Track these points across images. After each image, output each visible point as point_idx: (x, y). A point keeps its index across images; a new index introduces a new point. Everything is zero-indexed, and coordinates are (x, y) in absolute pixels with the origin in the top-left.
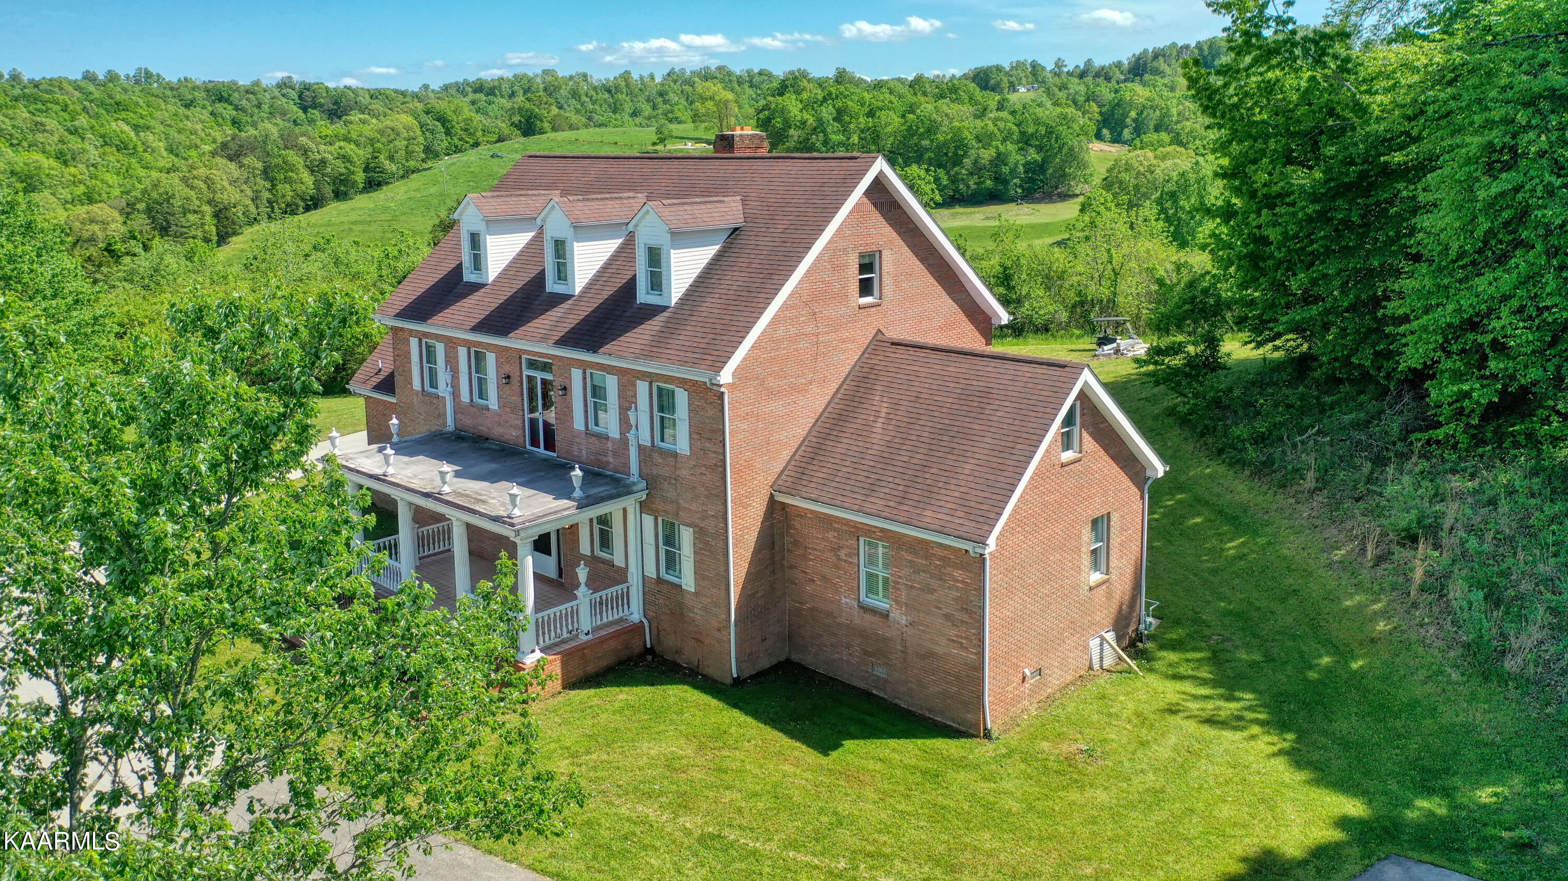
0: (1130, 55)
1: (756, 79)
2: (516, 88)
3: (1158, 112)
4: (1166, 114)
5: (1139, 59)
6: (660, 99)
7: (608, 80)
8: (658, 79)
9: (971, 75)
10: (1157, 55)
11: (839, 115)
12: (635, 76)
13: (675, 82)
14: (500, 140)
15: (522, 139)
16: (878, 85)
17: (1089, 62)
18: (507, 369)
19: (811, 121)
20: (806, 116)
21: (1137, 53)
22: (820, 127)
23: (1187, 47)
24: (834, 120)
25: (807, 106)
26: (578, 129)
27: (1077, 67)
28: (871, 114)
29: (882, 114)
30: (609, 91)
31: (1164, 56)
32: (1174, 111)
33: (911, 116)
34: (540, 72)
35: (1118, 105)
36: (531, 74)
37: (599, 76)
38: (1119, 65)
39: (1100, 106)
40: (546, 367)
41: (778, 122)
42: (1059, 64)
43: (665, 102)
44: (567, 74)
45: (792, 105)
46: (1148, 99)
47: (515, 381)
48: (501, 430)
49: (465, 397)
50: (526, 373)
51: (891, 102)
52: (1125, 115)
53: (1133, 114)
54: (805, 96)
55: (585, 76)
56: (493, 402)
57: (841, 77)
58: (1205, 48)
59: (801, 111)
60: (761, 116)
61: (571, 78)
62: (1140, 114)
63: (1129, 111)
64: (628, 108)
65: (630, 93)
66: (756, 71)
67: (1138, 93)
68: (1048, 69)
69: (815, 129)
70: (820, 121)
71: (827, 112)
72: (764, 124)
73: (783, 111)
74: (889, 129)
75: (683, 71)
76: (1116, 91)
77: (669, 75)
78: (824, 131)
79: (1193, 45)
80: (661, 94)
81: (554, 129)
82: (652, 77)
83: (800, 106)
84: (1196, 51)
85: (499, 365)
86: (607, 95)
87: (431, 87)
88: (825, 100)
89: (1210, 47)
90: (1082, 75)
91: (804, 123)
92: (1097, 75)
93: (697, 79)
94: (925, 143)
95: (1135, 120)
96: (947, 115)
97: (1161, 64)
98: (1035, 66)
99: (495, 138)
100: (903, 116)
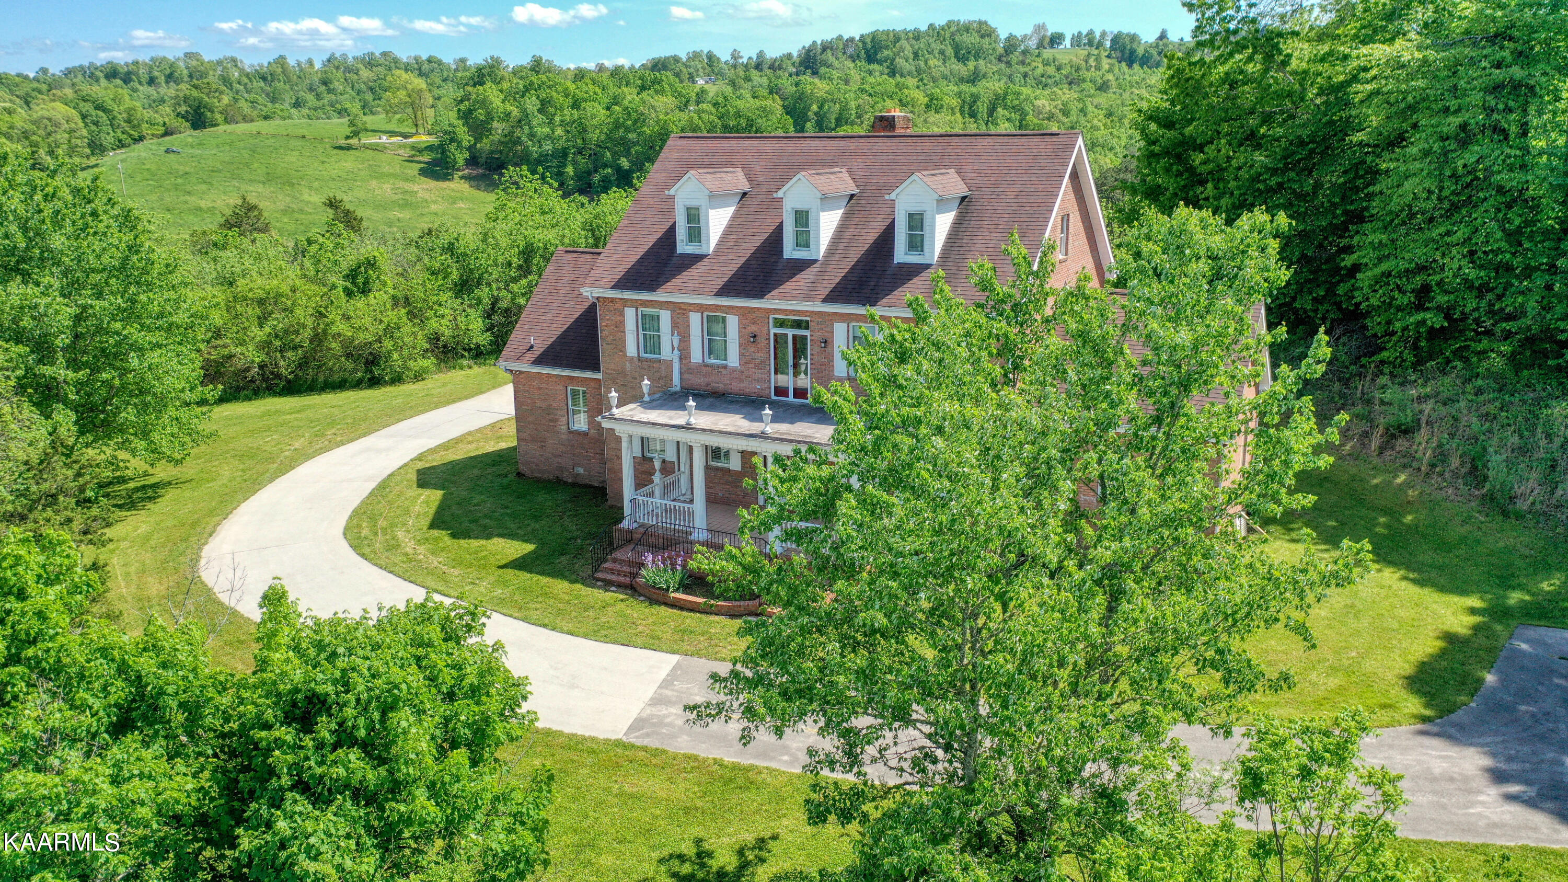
0: (801, 47)
1: (426, 67)
2: (156, 74)
3: (837, 106)
4: (845, 108)
5: (809, 51)
6: (323, 88)
7: (261, 66)
8: (318, 65)
9: (650, 65)
10: (826, 47)
11: (544, 106)
12: (291, 61)
13: (337, 68)
14: (168, 133)
15: (192, 132)
16: (580, 75)
17: (761, 54)
18: (753, 328)
19: (516, 113)
20: (509, 108)
21: (807, 45)
22: (525, 117)
23: (852, 40)
24: (540, 111)
25: (509, 96)
26: (252, 121)
27: (750, 58)
28: (576, 105)
29: (587, 105)
30: (264, 79)
31: (832, 49)
32: (853, 104)
33: (616, 107)
34: (182, 55)
35: (800, 98)
36: (171, 57)
37: (250, 62)
38: (789, 56)
39: (784, 99)
40: (798, 324)
41: (480, 114)
42: (735, 55)
43: (330, 91)
44: (214, 58)
45: (493, 95)
46: (827, 92)
47: (762, 340)
48: (741, 385)
49: (696, 356)
50: (773, 331)
51: (595, 93)
52: (807, 108)
53: (815, 107)
54: (505, 85)
55: (234, 60)
56: (733, 359)
57: (537, 66)
58: (868, 41)
59: (503, 102)
60: (462, 107)
61: (219, 62)
62: (821, 107)
63: (811, 105)
64: (289, 98)
65: (288, 81)
66: (424, 57)
67: (817, 87)
68: (723, 60)
69: (520, 121)
70: (524, 112)
71: (531, 103)
72: (466, 116)
73: (484, 103)
74: (595, 122)
75: (344, 55)
76: (797, 85)
77: (329, 61)
78: (529, 124)
79: (857, 38)
80: (325, 83)
81: (227, 121)
82: (310, 63)
83: (502, 97)
84: (860, 45)
85: (742, 326)
86: (262, 84)
87: (51, 71)
88: (527, 90)
89: (874, 38)
90: (758, 67)
91: (508, 115)
92: (772, 67)
93: (360, 66)
94: (632, 136)
95: (816, 114)
96: (653, 107)
97: (829, 56)
98: (711, 57)
99: (162, 130)
100: (608, 108)
